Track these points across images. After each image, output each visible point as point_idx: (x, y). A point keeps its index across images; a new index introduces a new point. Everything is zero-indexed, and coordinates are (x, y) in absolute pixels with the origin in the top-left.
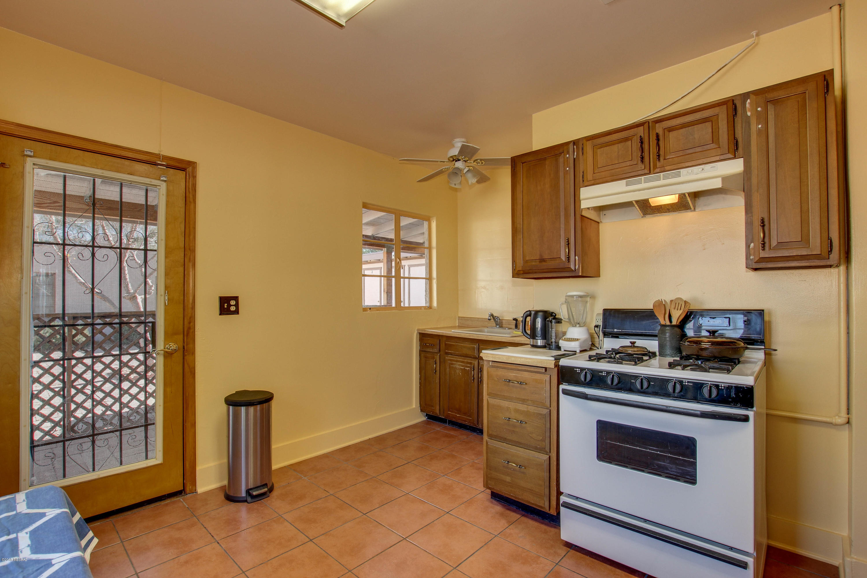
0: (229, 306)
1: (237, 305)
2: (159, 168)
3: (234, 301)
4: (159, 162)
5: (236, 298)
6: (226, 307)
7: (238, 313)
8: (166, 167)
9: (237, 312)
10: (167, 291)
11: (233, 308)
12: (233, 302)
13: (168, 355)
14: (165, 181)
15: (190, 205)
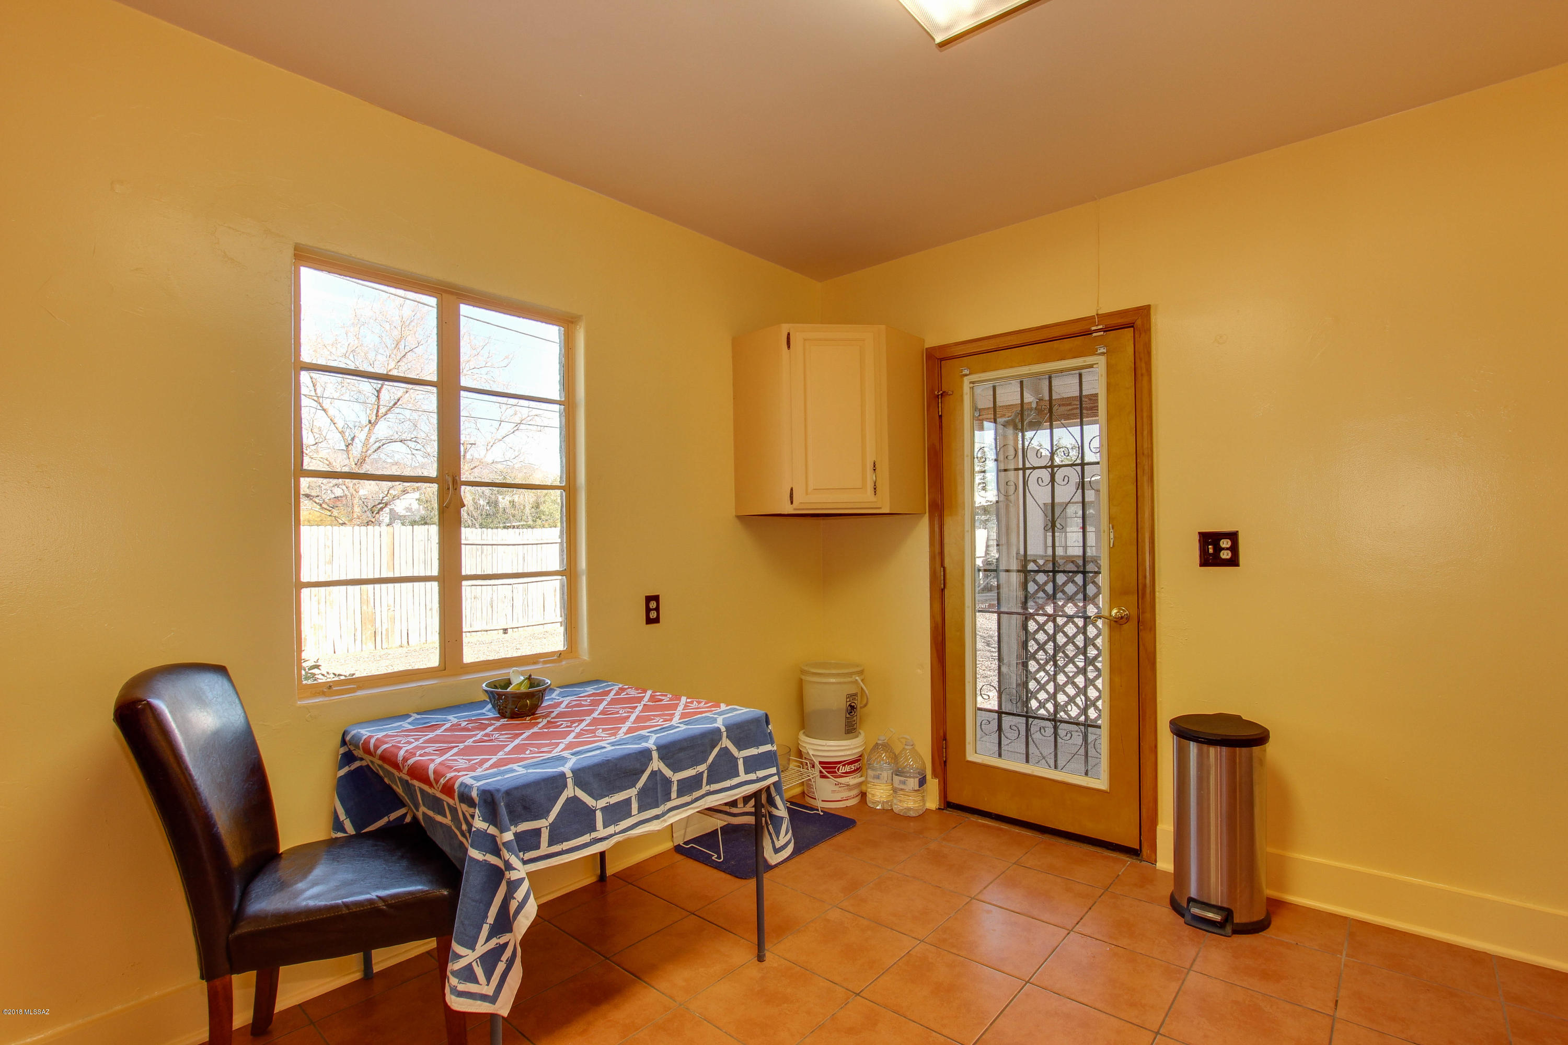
0: (1218, 549)
1: (1234, 549)
2: (1095, 336)
3: (1228, 540)
4: (1093, 328)
5: (1233, 536)
6: (1211, 551)
7: (1237, 565)
8: (1104, 331)
9: (1233, 562)
10: (1111, 525)
11: (1226, 555)
12: (1225, 543)
13: (1116, 624)
14: (1103, 354)
15: (1142, 380)
